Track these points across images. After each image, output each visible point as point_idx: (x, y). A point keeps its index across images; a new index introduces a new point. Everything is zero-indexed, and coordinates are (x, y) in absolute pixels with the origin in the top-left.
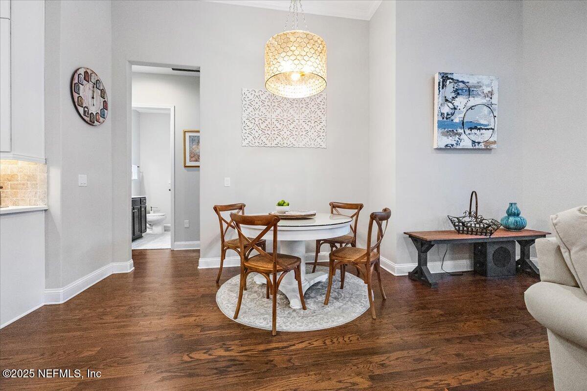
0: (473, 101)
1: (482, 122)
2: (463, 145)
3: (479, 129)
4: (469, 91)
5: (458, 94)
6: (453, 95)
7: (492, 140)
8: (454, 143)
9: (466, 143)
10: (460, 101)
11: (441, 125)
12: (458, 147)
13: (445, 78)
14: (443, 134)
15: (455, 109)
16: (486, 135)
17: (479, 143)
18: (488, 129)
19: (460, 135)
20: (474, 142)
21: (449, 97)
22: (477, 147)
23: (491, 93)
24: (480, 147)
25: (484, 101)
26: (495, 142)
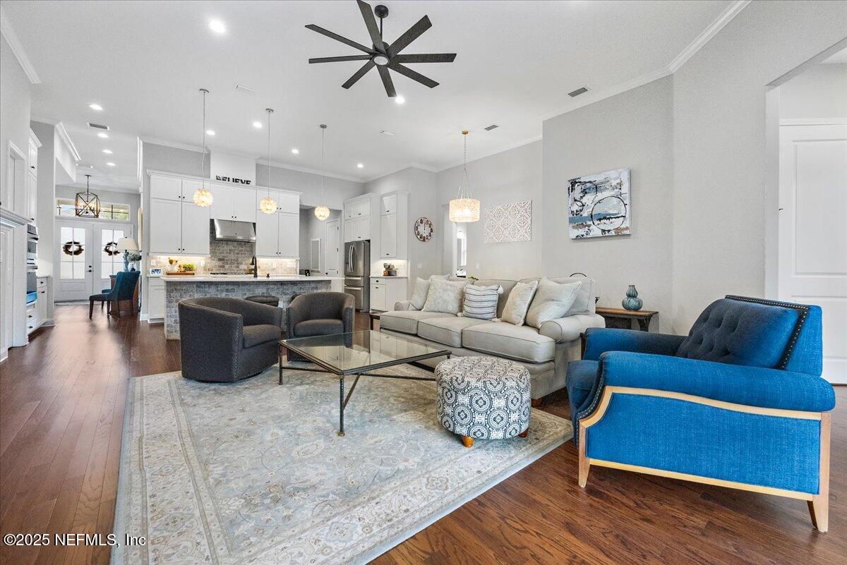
0: (600, 196)
1: (611, 212)
2: (591, 234)
3: (609, 219)
4: (597, 188)
5: (586, 193)
6: (581, 195)
7: (623, 226)
8: (584, 233)
9: (596, 231)
10: (588, 199)
11: (571, 221)
12: (588, 236)
13: (574, 183)
14: (574, 227)
15: (583, 205)
16: (617, 223)
17: (609, 231)
18: (618, 217)
19: (589, 226)
20: (603, 231)
21: (578, 198)
22: (607, 234)
23: (620, 184)
24: (610, 234)
25: (613, 193)
26: (627, 228)
